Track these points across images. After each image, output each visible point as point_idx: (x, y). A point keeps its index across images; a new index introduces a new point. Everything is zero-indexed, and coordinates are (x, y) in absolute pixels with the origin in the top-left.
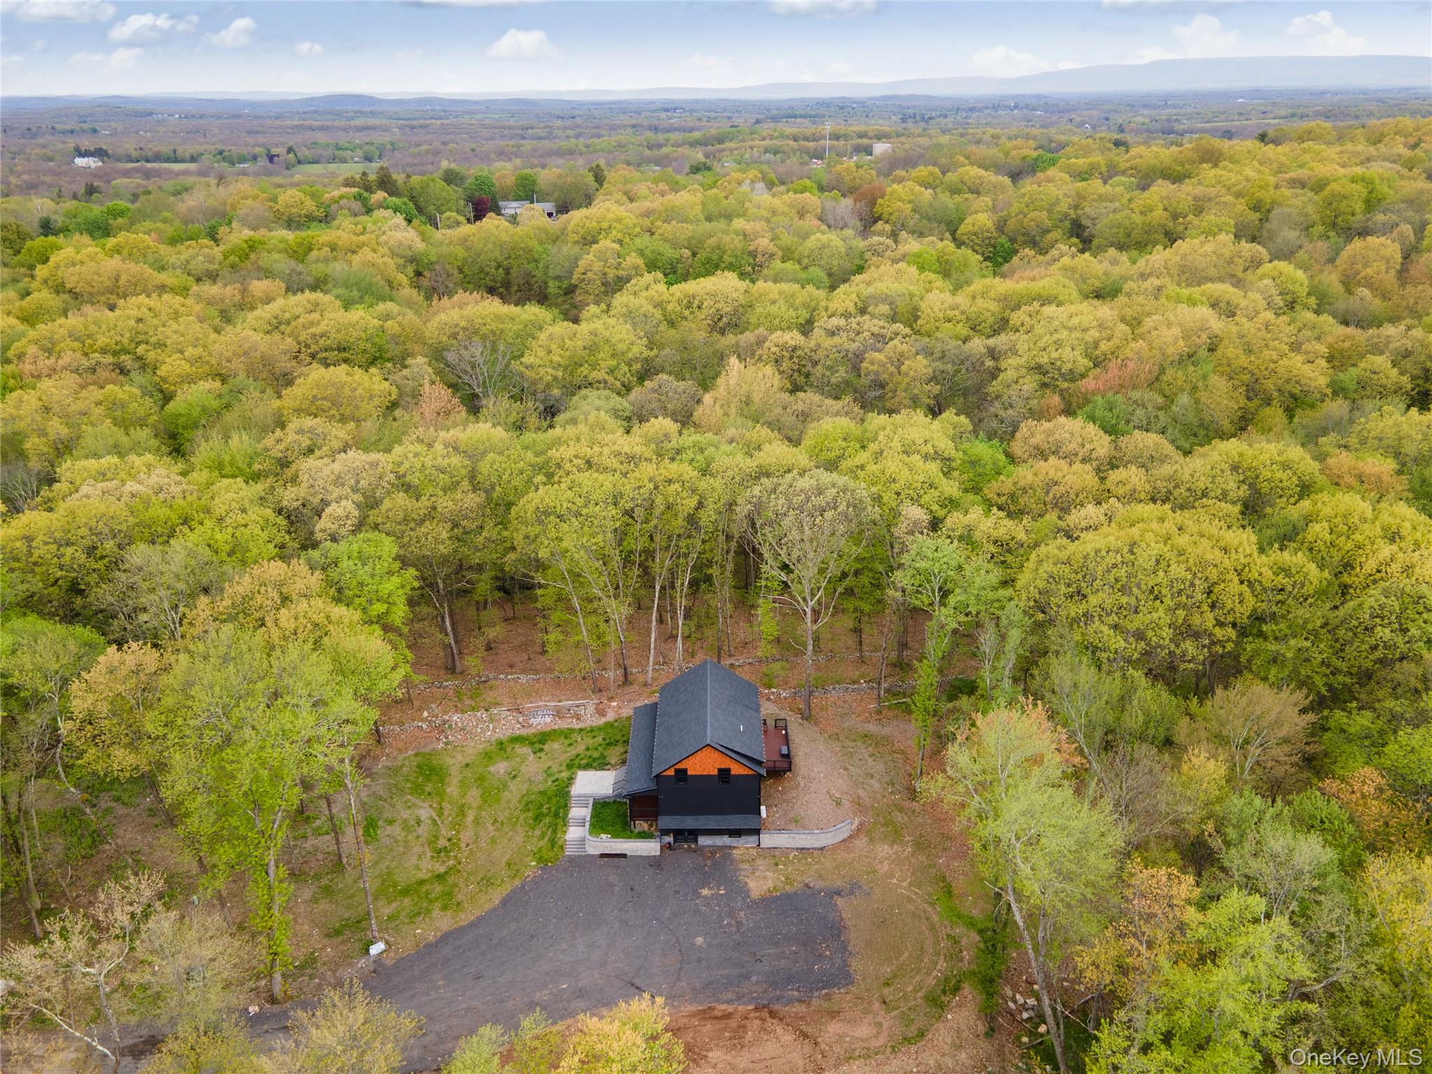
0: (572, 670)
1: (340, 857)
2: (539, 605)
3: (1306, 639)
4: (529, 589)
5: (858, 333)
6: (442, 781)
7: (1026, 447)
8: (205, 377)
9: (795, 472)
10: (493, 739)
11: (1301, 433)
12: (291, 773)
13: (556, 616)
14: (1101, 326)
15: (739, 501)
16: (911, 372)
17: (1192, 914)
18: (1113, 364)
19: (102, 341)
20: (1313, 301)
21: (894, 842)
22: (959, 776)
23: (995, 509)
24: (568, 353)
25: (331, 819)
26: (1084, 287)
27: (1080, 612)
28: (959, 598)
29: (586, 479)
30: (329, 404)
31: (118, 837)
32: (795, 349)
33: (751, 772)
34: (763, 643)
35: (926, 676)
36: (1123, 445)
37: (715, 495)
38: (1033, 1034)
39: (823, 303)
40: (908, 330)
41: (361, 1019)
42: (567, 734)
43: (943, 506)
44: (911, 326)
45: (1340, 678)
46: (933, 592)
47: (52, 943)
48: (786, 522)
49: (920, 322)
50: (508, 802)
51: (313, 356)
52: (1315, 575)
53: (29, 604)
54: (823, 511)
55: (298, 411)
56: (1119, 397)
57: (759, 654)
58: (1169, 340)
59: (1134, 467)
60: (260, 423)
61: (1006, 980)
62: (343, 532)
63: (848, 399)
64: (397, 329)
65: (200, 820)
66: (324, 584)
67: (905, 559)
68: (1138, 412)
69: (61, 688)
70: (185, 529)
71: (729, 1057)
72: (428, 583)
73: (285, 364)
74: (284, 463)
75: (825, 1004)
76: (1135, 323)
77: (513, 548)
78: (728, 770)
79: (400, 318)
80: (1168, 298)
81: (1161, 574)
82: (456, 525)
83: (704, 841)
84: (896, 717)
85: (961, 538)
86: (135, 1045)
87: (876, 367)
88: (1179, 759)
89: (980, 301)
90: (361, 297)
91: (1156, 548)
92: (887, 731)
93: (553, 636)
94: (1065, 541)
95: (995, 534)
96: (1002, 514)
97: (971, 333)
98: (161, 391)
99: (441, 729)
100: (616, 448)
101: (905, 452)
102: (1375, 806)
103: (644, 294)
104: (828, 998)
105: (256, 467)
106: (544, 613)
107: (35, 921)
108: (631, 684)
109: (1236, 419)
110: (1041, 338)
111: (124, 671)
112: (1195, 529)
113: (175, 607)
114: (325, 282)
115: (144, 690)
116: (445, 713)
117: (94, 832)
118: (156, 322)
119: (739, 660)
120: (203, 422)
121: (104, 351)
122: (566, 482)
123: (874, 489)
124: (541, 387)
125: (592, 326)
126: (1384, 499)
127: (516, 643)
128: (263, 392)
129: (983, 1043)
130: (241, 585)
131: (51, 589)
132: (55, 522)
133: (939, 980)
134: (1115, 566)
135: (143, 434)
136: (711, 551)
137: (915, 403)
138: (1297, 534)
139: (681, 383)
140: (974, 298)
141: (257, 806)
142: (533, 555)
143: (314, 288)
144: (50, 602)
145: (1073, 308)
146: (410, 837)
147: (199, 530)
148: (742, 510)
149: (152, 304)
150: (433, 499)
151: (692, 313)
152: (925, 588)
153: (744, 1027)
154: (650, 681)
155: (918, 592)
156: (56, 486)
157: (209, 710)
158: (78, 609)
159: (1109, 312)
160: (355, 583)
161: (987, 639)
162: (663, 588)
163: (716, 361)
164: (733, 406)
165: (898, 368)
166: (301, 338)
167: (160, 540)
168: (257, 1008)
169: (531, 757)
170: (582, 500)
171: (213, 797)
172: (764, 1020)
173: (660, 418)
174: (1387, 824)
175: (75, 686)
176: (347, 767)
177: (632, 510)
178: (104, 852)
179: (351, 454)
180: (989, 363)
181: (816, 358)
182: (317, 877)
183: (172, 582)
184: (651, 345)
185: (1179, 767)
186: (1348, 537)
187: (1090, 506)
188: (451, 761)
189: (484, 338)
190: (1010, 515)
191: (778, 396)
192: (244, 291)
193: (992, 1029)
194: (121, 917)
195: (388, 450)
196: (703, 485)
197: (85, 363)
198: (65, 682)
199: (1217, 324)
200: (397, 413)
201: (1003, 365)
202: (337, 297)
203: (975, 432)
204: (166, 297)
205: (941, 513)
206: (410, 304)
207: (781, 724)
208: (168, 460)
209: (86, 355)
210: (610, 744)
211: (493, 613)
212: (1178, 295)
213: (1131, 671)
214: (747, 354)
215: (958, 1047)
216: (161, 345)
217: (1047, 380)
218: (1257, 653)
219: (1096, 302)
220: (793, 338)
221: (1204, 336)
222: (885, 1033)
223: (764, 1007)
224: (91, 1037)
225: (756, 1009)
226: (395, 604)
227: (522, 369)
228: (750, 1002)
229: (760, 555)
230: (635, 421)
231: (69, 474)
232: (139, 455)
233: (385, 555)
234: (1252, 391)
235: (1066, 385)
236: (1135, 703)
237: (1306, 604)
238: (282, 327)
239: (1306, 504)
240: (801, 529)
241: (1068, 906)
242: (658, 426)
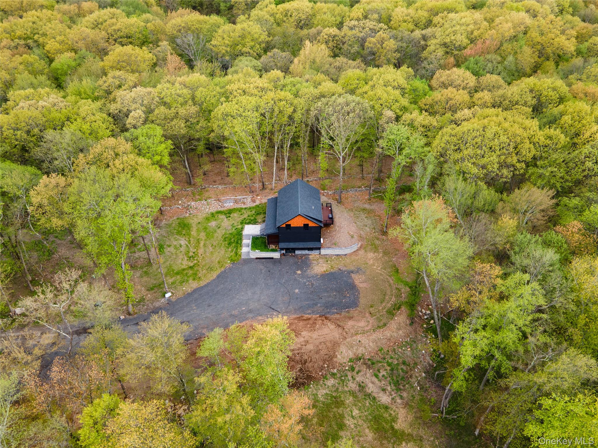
0: (241, 183)
1: (150, 260)
2: (225, 156)
3: (556, 167)
4: (220, 148)
5: (363, 28)
6: (189, 229)
7: (438, 82)
8: (67, 50)
9: (337, 95)
10: (209, 212)
11: (561, 73)
12: (127, 229)
13: (233, 160)
14: (475, 23)
15: (312, 109)
16: (388, 48)
17: (499, 281)
18: (480, 42)
19: (18, 33)
20: (571, 10)
21: (375, 252)
22: (406, 227)
23: (424, 112)
24: (232, 39)
25: (145, 245)
26: (468, 3)
27: (459, 157)
28: (407, 152)
29: (244, 99)
30: (126, 64)
31: (59, 252)
32: (335, 36)
33: (317, 225)
34: (321, 171)
35: (391, 185)
36: (481, 81)
37: (301, 106)
38: (428, 324)
39: (348, 14)
40: (386, 27)
41: (167, 326)
42: (240, 210)
43: (401, 110)
44: (387, 25)
45: (567, 184)
46: (396, 148)
47: (38, 296)
48: (333, 118)
49: (392, 22)
50: (217, 237)
51: (115, 40)
52: (563, 139)
53: (6, 156)
54: (348, 113)
55: (112, 67)
56: (482, 58)
57: (320, 176)
58: (506, 29)
59: (486, 91)
60: (95, 73)
61: (419, 305)
62: (139, 124)
63: (359, 61)
64: (153, 27)
65: (92, 246)
66: (133, 148)
67: (384, 134)
68: (489, 65)
69: (26, 193)
70: (69, 123)
71: (309, 334)
72: (177, 146)
73: (103, 44)
74: (109, 92)
75: (347, 314)
76: (491, 21)
77: (213, 131)
78: (308, 225)
79: (153, 22)
80: (507, 7)
81: (496, 140)
82: (187, 121)
83: (297, 252)
84: (377, 201)
85: (409, 125)
86: (77, 330)
87: (371, 45)
88: (498, 219)
89: (419, 11)
90: (135, 11)
91: (495, 129)
92: (373, 207)
93: (232, 169)
94: (455, 126)
95: (424, 123)
96: (427, 114)
97: (415, 27)
98: (48, 57)
99: (187, 208)
100: (256, 84)
101: (385, 86)
102: (577, 237)
103: (265, 9)
104: (348, 312)
105: (96, 94)
106: (227, 159)
107: (30, 285)
108: (266, 189)
109: (532, 67)
110: (447, 29)
111: (51, 186)
112: (512, 119)
113: (69, 158)
114: (117, 3)
115: (61, 194)
116: (188, 201)
117: (49, 250)
118: (41, 23)
119: (311, 179)
120: (69, 72)
121: (20, 38)
122: (235, 100)
123: (371, 103)
124: (220, 55)
125: (242, 26)
126: (596, 104)
127: (216, 172)
128: (94, 58)
129: (409, 328)
130: (97, 149)
131: (14, 150)
132: (11, 120)
133: (392, 305)
134: (476, 137)
135: (43, 78)
136: (299, 131)
137: (389, 62)
138: (556, 121)
139: (283, 53)
140: (417, 10)
141: (114, 241)
142: (222, 134)
143: (112, 6)
144: (15, 155)
145: (463, 14)
146: (178, 252)
147: (75, 123)
148: (313, 113)
149: (38, 14)
150: (177, 109)
151: (288, 19)
152: (393, 147)
153: (315, 323)
154: (273, 188)
155: (389, 149)
156: (8, 103)
157: (90, 203)
158: (27, 158)
159: (479, 16)
160: (146, 147)
161: (418, 169)
162: (278, 148)
163: (299, 42)
164: (307, 64)
165: (382, 45)
166: (109, 32)
167: (58, 128)
168: (124, 317)
169: (226, 219)
170: (242, 109)
171: (96, 238)
172: (323, 321)
173: (275, 70)
174: (580, 244)
175: (32, 193)
176: (151, 226)
177: (265, 113)
178: (54, 258)
179: (139, 88)
180: (423, 43)
181: (344, 41)
182: (142, 268)
183: (66, 147)
184: (269, 35)
185: (497, 222)
186: (579, 122)
187: (466, 110)
188: (193, 221)
189: (193, 32)
190: (431, 114)
191: (327, 59)
192: (79, 8)
193: (412, 323)
194: (66, 286)
195: (155, 86)
196: (295, 102)
197: (13, 44)
198: (27, 190)
199: (528, 20)
200: (157, 69)
201: (429, 43)
202: (123, 11)
203: (415, 76)
204: (44, 11)
205: (400, 113)
206: (157, 15)
207: (329, 205)
208: (56, 90)
209: (12, 40)
210: (258, 214)
211: (205, 159)
212: (512, 7)
213: (479, 182)
214: (313, 39)
215: (399, 329)
216: (44, 35)
217: (448, 50)
218: (533, 174)
219: (473, 11)
220: (334, 31)
221: (522, 27)
222: (371, 325)
223: (323, 316)
224: (60, 330)
225: (320, 316)
226: (164, 156)
227: (211, 47)
228: (317, 314)
229: (320, 133)
230: (263, 72)
231: (13, 97)
232: (42, 88)
233: (158, 135)
234: (541, 54)
235: (457, 52)
236: (481, 196)
237: (557, 152)
238: (99, 26)
239: (561, 107)
240: (338, 121)
241: (448, 278)
242: (274, 74)
